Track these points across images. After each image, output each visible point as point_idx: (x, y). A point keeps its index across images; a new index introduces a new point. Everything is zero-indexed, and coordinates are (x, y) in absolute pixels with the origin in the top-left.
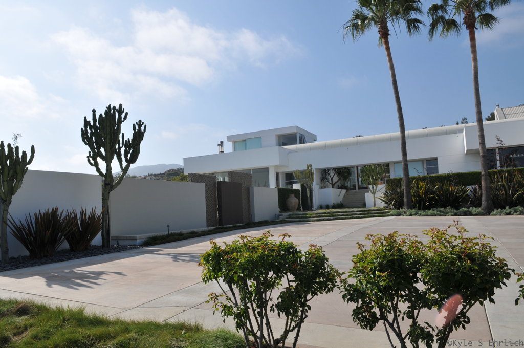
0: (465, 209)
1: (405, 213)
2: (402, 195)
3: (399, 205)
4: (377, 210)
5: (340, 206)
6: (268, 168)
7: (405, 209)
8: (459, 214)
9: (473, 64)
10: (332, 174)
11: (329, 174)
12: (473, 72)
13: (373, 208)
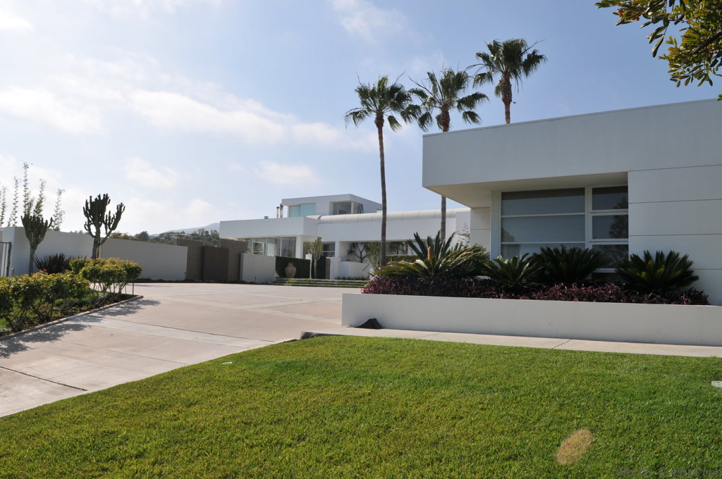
6: (295, 238)
10: (361, 248)
11: (358, 248)
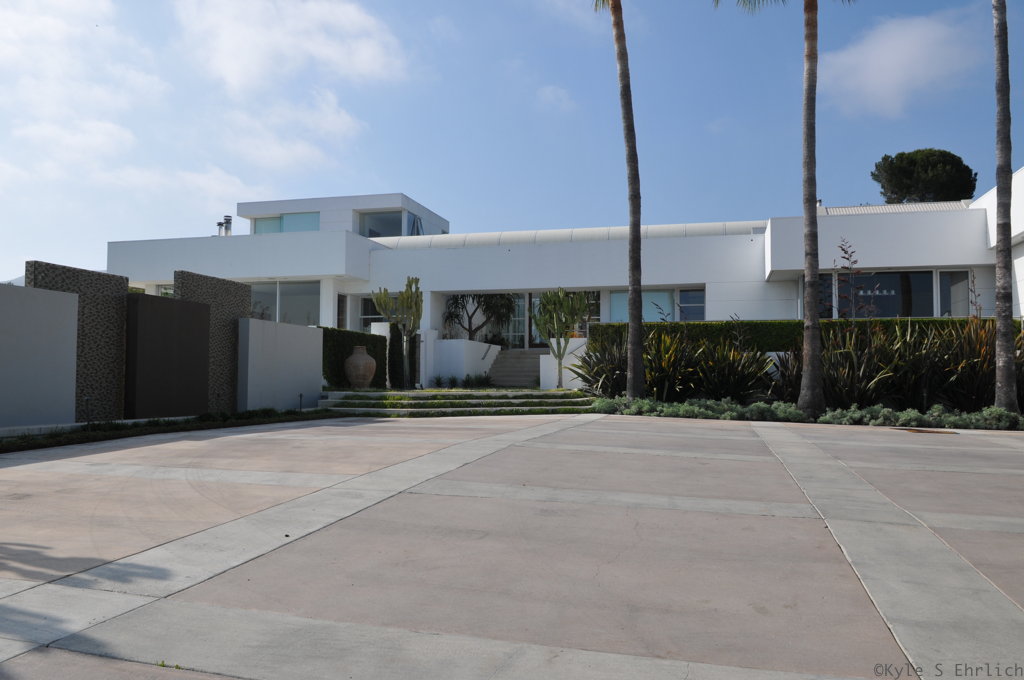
0: (762, 404)
1: (627, 406)
2: (622, 365)
3: (614, 388)
4: (562, 397)
5: (482, 382)
6: (318, 282)
7: (627, 398)
8: (748, 415)
9: (806, 66)
10: (471, 306)
11: (464, 307)
12: (804, 86)
13: (554, 391)
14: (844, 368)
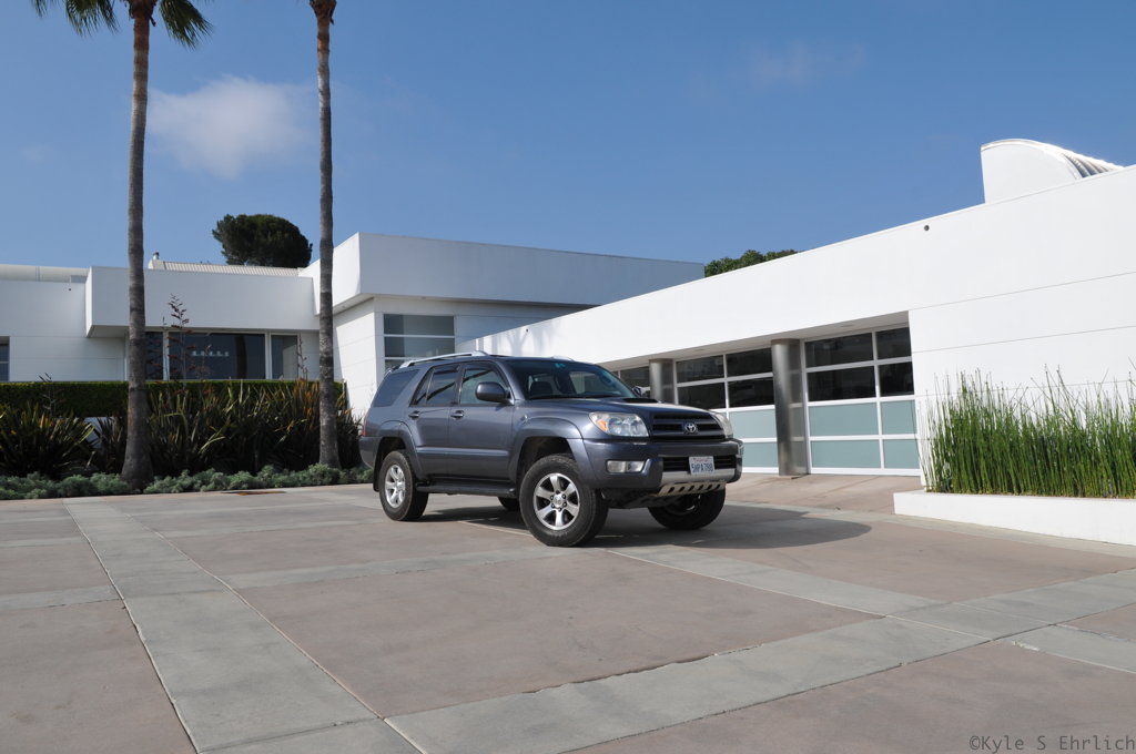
0: (78, 478)
8: (60, 491)
14: (174, 433)
